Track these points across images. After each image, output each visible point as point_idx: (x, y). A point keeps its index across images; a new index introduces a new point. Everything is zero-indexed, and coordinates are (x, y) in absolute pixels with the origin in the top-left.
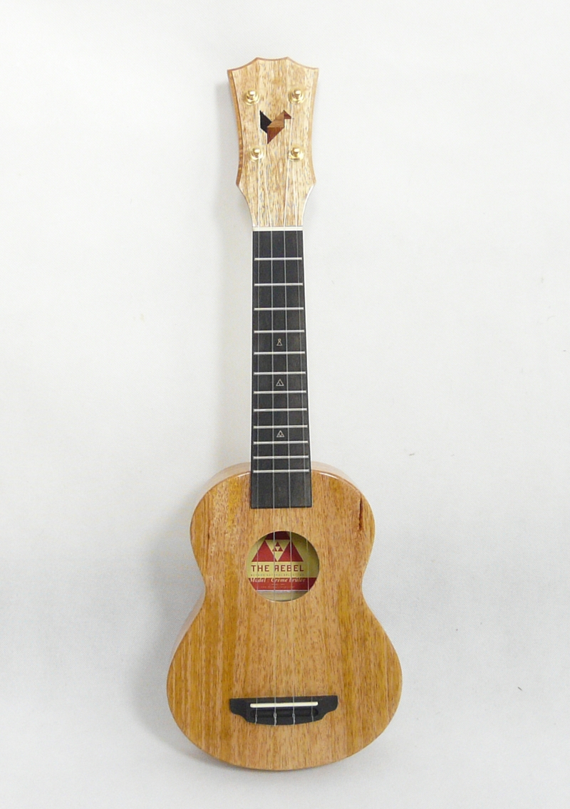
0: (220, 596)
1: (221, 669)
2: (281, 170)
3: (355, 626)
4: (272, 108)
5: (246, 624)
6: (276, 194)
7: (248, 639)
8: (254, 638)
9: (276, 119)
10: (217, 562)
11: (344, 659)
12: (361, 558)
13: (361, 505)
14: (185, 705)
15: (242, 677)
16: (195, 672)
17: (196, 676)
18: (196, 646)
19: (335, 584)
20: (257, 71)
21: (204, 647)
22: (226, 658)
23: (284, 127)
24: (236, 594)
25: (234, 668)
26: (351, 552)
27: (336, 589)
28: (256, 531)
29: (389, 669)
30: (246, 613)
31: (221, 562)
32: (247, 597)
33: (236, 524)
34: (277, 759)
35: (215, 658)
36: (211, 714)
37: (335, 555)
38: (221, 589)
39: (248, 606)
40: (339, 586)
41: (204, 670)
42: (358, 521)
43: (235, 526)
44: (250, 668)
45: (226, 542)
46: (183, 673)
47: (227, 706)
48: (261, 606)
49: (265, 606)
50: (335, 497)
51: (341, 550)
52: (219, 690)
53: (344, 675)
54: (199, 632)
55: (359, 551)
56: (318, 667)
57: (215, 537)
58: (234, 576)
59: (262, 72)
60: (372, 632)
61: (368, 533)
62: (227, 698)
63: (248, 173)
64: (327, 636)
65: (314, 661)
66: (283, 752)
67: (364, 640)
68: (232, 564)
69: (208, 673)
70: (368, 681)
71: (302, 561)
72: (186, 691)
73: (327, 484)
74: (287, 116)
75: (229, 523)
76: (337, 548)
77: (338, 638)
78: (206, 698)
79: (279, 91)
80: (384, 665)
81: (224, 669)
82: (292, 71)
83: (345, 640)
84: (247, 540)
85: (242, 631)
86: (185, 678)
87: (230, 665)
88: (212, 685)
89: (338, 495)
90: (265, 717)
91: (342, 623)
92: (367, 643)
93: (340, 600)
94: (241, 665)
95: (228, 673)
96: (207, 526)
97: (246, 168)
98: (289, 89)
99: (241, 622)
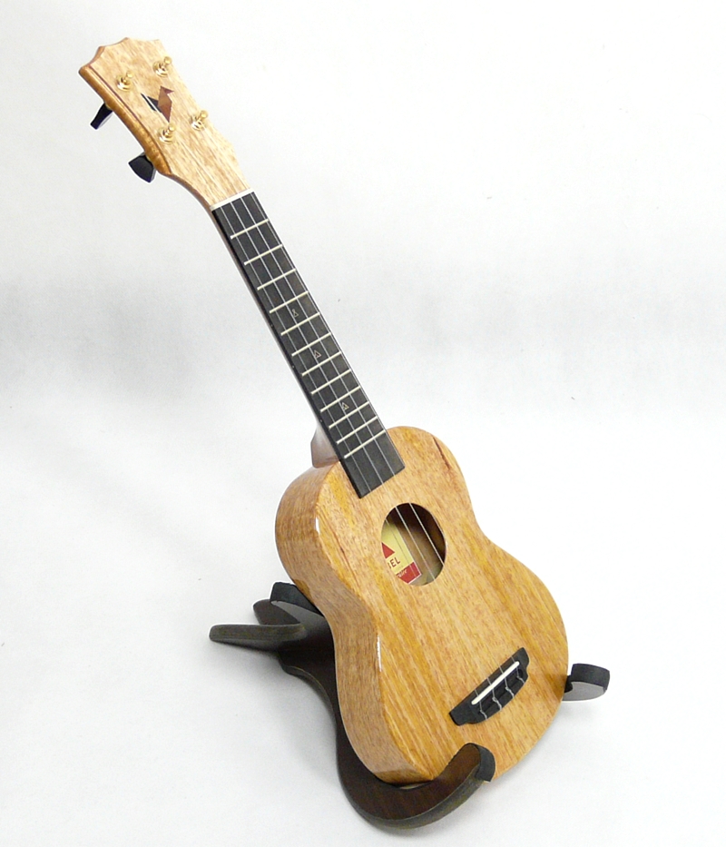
0: (384, 608)
1: (425, 686)
2: (197, 143)
3: (497, 569)
4: (149, 87)
5: (419, 623)
6: (208, 167)
7: (429, 639)
8: (432, 635)
9: (160, 97)
10: (364, 574)
11: (506, 607)
12: (465, 496)
13: (437, 444)
14: (419, 747)
15: (445, 683)
16: (408, 706)
17: (411, 710)
18: (394, 677)
19: (461, 536)
20: (112, 57)
21: (400, 672)
22: (423, 672)
23: (171, 102)
24: (395, 596)
25: (434, 677)
26: (454, 495)
27: (464, 540)
28: (376, 520)
29: (541, 595)
30: (414, 612)
31: (366, 570)
32: (406, 595)
33: (356, 523)
34: (515, 748)
35: (415, 678)
36: (444, 742)
37: (446, 506)
38: (381, 600)
39: (411, 604)
40: (465, 536)
41: (414, 699)
42: (443, 462)
43: (357, 526)
44: (446, 668)
45: (360, 547)
46: (399, 714)
47: (451, 723)
48: (421, 597)
49: (424, 594)
50: (414, 447)
51: (446, 498)
52: (436, 712)
53: (515, 623)
54: (389, 660)
55: (460, 490)
56: (493, 629)
57: (348, 548)
58: (384, 580)
59: (117, 58)
60: (510, 566)
61: (456, 469)
62: (446, 714)
63: (172, 156)
64: (483, 593)
65: (487, 625)
66: (515, 737)
67: (509, 577)
68: (376, 568)
69: (418, 699)
70: (533, 616)
71: (393, 552)
72: (412, 731)
73: (403, 438)
74: (167, 91)
75: (351, 525)
76: (443, 498)
77: (491, 588)
78: (431, 727)
79: (143, 70)
80: (536, 593)
81: (428, 686)
82: (142, 47)
83: (496, 588)
84: (374, 534)
85: (420, 635)
86: (404, 718)
87: (430, 677)
88: (427, 708)
89: (415, 444)
90: (489, 707)
91: (486, 572)
92: (513, 579)
93: (472, 549)
94: (438, 670)
95: (433, 687)
96: (335, 540)
97: (167, 152)
98: (151, 65)
99: (414, 625)
